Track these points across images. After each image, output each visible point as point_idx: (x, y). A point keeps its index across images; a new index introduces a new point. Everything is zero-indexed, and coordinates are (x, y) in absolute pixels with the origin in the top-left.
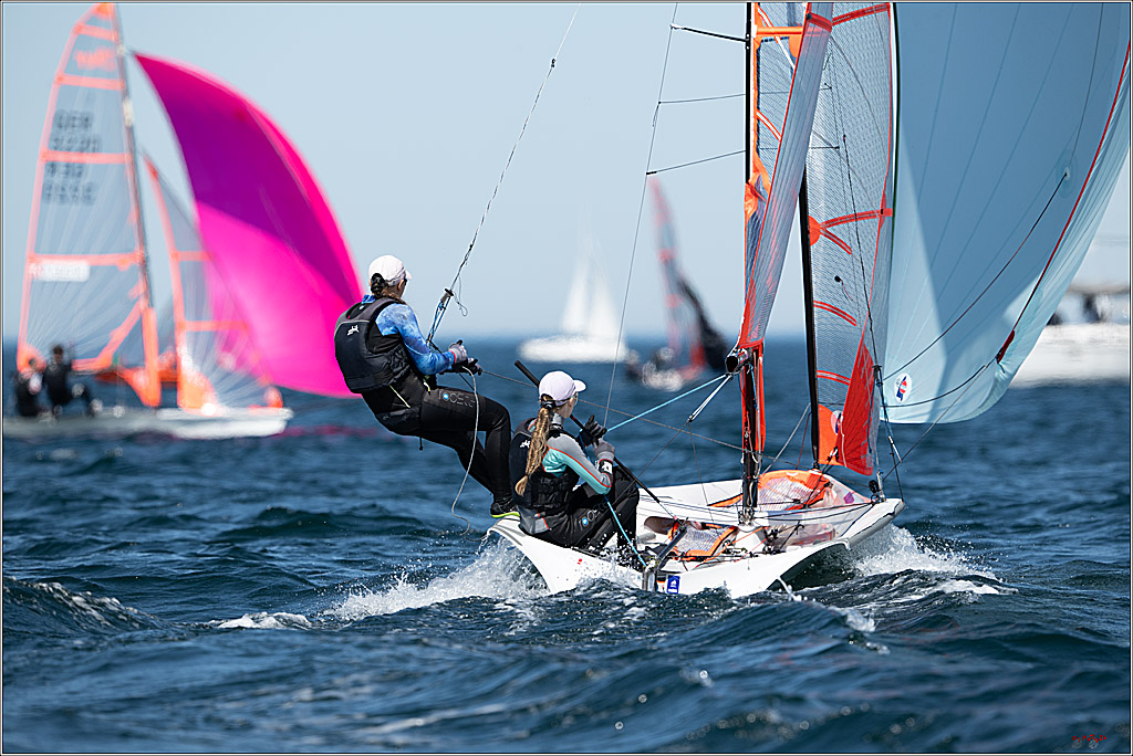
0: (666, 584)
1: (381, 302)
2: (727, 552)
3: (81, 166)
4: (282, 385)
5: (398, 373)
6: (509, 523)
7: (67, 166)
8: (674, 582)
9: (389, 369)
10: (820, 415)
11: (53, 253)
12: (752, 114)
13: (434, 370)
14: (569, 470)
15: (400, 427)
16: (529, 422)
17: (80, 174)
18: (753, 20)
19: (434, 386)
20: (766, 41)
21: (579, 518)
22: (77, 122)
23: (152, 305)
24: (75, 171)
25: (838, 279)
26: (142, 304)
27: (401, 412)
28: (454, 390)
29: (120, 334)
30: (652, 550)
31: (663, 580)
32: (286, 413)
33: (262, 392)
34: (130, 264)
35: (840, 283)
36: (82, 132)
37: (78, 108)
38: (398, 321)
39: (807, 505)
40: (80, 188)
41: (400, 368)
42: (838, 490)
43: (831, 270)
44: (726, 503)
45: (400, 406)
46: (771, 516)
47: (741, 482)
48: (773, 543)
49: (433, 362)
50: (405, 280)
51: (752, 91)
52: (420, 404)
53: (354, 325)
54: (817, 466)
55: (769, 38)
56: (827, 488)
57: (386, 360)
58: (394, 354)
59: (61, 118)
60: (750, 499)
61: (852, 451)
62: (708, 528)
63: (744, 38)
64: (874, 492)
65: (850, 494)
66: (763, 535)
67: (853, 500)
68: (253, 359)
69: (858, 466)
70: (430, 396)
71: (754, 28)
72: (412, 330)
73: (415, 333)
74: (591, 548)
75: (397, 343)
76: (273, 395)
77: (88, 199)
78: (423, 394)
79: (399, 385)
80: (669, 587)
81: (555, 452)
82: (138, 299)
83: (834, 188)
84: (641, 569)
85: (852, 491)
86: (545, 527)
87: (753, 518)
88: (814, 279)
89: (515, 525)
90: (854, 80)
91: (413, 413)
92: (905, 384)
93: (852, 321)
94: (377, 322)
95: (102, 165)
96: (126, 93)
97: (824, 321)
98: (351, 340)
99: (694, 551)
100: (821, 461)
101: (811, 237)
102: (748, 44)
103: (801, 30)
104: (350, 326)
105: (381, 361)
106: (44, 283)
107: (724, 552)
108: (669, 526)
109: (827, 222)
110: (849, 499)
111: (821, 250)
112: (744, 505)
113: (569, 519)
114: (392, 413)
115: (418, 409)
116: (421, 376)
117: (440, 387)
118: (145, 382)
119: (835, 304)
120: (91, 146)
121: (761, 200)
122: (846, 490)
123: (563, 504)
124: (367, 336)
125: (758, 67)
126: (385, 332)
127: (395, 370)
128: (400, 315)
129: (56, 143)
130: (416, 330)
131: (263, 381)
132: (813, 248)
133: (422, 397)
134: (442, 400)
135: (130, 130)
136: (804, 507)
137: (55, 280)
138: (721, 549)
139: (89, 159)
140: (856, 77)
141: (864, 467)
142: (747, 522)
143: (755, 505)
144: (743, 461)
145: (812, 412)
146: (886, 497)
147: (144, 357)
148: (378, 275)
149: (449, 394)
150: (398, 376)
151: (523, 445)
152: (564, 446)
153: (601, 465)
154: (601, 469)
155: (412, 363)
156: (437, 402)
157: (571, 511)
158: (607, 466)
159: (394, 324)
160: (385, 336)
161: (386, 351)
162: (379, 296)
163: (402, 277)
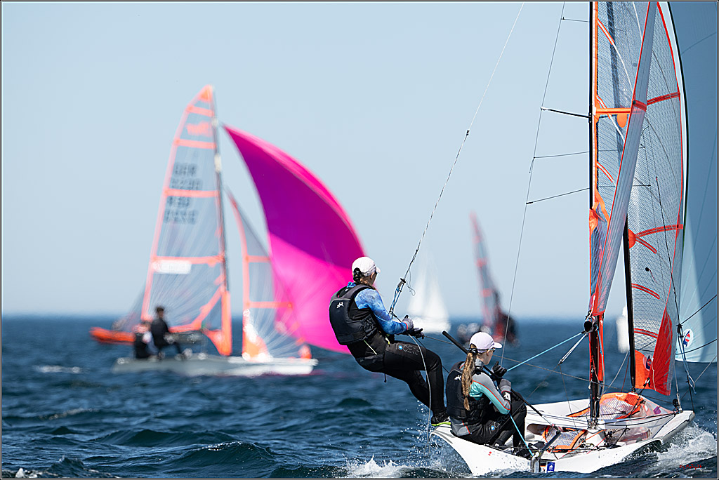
0: (546, 468)
1: (359, 287)
2: (582, 446)
3: (189, 199)
4: (312, 344)
5: (369, 332)
6: (444, 429)
7: (180, 199)
8: (551, 466)
9: (363, 330)
10: (636, 357)
11: (167, 255)
12: (594, 165)
13: (394, 331)
14: (484, 396)
15: (372, 367)
16: (460, 364)
17: (188, 204)
18: (593, 104)
19: (392, 341)
20: (602, 117)
21: (489, 426)
22: (187, 171)
23: (228, 290)
24: (185, 202)
25: (647, 269)
26: (222, 288)
27: (371, 357)
28: (406, 343)
29: (206, 309)
30: (534, 445)
31: (544, 465)
32: (314, 362)
33: (298, 349)
34: (215, 263)
35: (649, 272)
36: (191, 177)
37: (188, 161)
38: (369, 300)
39: (630, 416)
40: (187, 213)
41: (370, 329)
42: (649, 406)
43: (643, 264)
44: (577, 415)
45: (371, 353)
46: (607, 423)
47: (588, 401)
48: (610, 441)
49: (394, 326)
50: (376, 273)
51: (594, 150)
52: (384, 352)
53: (341, 301)
54: (634, 390)
55: (604, 115)
56: (642, 405)
57: (361, 325)
58: (366, 321)
59: (177, 168)
60: (595, 411)
62: (568, 431)
63: (588, 115)
64: (676, 406)
65: (658, 408)
66: (603, 435)
67: (660, 412)
68: (295, 326)
69: (663, 390)
70: (390, 347)
71: (594, 109)
72: (379, 306)
73: (381, 308)
74: (496, 445)
75: (367, 314)
76: (305, 351)
77: (192, 221)
78: (385, 345)
79: (370, 340)
80: (548, 470)
81: (476, 384)
82: (219, 286)
83: (645, 211)
84: (528, 457)
85: (658, 406)
86: (468, 432)
87: (597, 424)
88: (632, 270)
89: (448, 431)
90: (657, 141)
91: (379, 358)
92: (689, 336)
93: (657, 296)
94: (355, 300)
95: (202, 198)
96: (216, 151)
97: (639, 296)
98: (339, 311)
99: (561, 446)
100: (637, 386)
101: (630, 243)
102: (590, 119)
103: (630, 110)
104: (338, 302)
105: (357, 325)
106: (161, 275)
107: (580, 446)
108: (542, 430)
109: (640, 233)
110: (658, 411)
111: (637, 251)
112: (591, 416)
113: (483, 427)
114: (366, 358)
115: (382, 355)
116: (384, 334)
117: (397, 342)
118: (222, 339)
119: (646, 286)
120: (196, 186)
121: (600, 220)
122: (655, 406)
123: (479, 418)
124: (349, 309)
125: (597, 134)
126: (360, 306)
127: (367, 331)
128: (370, 296)
129: (174, 184)
130: (381, 306)
131: (300, 341)
132: (631, 250)
133: (385, 348)
134: (398, 350)
135: (219, 175)
136: (629, 417)
137: (168, 273)
138: (577, 444)
139: (194, 194)
140: (659, 139)
141: (665, 391)
142: (593, 427)
143: (598, 416)
144: (589, 388)
145: (631, 355)
146: (683, 410)
147: (221, 324)
148: (357, 269)
149: (403, 346)
150: (369, 334)
151: (456, 378)
152: (483, 381)
153: (503, 395)
154: (504, 398)
155: (379, 326)
156: (394, 351)
157: (484, 422)
158: (508, 396)
159: (366, 302)
160: (361, 310)
161: (361, 319)
162: (358, 283)
163: (374, 270)
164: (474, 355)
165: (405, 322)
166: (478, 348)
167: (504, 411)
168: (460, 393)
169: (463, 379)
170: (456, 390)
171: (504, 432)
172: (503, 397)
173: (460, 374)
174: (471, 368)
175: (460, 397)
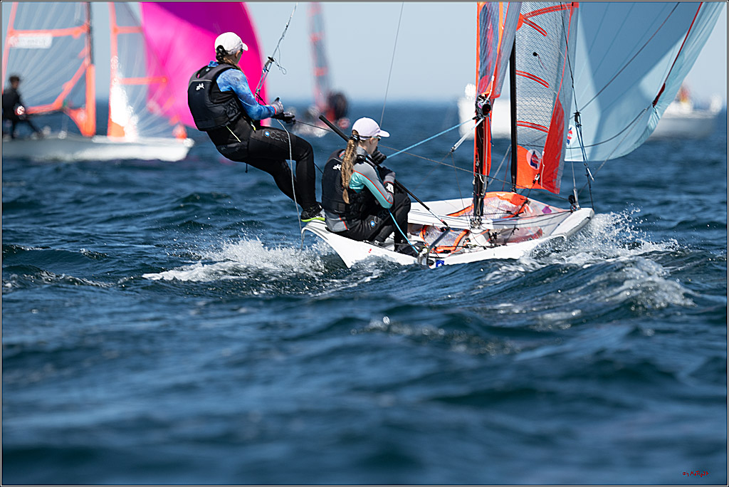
0: (435, 265)
1: (222, 67)
2: (465, 247)
4: (183, 123)
5: (232, 117)
6: (318, 225)
8: (441, 264)
9: (226, 114)
10: (518, 153)
11: (26, 29)
13: (260, 117)
14: (366, 189)
15: (234, 156)
16: (340, 152)
19: (258, 127)
21: (369, 222)
23: (93, 63)
25: (535, 54)
26: (87, 62)
27: (234, 145)
28: (273, 129)
29: (68, 86)
31: (433, 263)
32: (189, 143)
33: (172, 128)
34: (79, 33)
35: (537, 57)
38: (232, 82)
41: (234, 114)
42: (536, 206)
43: (530, 48)
44: (459, 214)
45: (234, 140)
46: (495, 222)
47: (472, 198)
48: (494, 242)
49: (260, 111)
50: (242, 51)
52: (248, 139)
53: (201, 83)
54: (514, 190)
56: (527, 205)
57: (223, 109)
58: (229, 105)
60: (478, 209)
61: (548, 176)
64: (571, 203)
65: (547, 208)
66: (488, 236)
67: (551, 211)
69: (550, 187)
70: (255, 134)
73: (246, 91)
74: (376, 242)
75: (230, 98)
76: (180, 130)
78: (250, 132)
79: (233, 126)
81: (358, 174)
82: (83, 59)
85: (547, 205)
86: (345, 228)
87: (481, 224)
88: (518, 55)
91: (243, 146)
92: (571, 132)
93: (545, 84)
94: (218, 81)
97: (523, 85)
98: (198, 93)
99: (443, 247)
100: (519, 186)
104: (198, 84)
105: (220, 109)
106: (19, 50)
108: (419, 230)
109: (528, 14)
110: (547, 211)
111: (524, 34)
112: (475, 215)
113: (362, 223)
114: (228, 146)
115: (246, 143)
116: (249, 120)
117: (263, 128)
118: (85, 118)
119: (532, 72)
122: (542, 206)
123: (359, 212)
124: (210, 92)
126: (223, 89)
127: (230, 116)
128: (234, 78)
132: (517, 33)
133: (250, 135)
134: (265, 137)
136: (515, 216)
137: (27, 47)
138: (461, 244)
141: (553, 188)
142: (477, 227)
143: (482, 215)
144: (474, 183)
145: (512, 151)
146: (581, 207)
147: (85, 102)
148: (221, 47)
149: (270, 132)
150: (232, 120)
151: (335, 168)
152: (365, 171)
153: (385, 186)
154: (387, 190)
155: (243, 111)
156: (260, 138)
157: (364, 217)
158: (390, 187)
159: (230, 84)
160: (223, 93)
161: (224, 102)
162: (221, 62)
163: (239, 48)
164: (356, 142)
165: (274, 105)
166: (360, 134)
167: (386, 205)
168: (338, 184)
169: (343, 168)
170: (334, 181)
171: (385, 227)
172: (385, 188)
173: (340, 164)
174: (352, 155)
175: (338, 189)
